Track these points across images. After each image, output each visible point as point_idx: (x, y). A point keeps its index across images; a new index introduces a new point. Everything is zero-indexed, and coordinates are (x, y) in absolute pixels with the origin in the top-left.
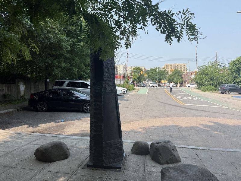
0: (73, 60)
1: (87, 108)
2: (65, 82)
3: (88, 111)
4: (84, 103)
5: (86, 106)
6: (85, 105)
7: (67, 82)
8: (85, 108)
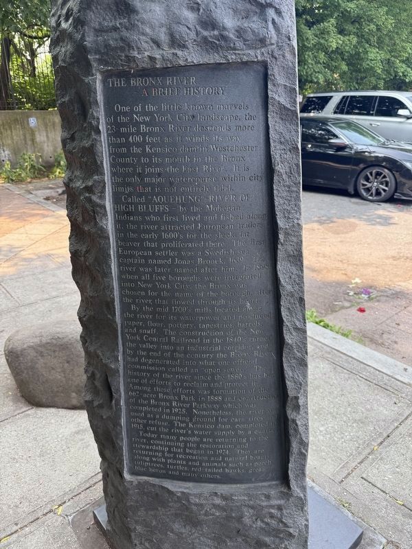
0: (371, 21)
1: (369, 185)
2: (332, 97)
3: (371, 195)
4: (362, 166)
5: (367, 179)
6: (363, 175)
7: (337, 98)
8: (364, 185)
